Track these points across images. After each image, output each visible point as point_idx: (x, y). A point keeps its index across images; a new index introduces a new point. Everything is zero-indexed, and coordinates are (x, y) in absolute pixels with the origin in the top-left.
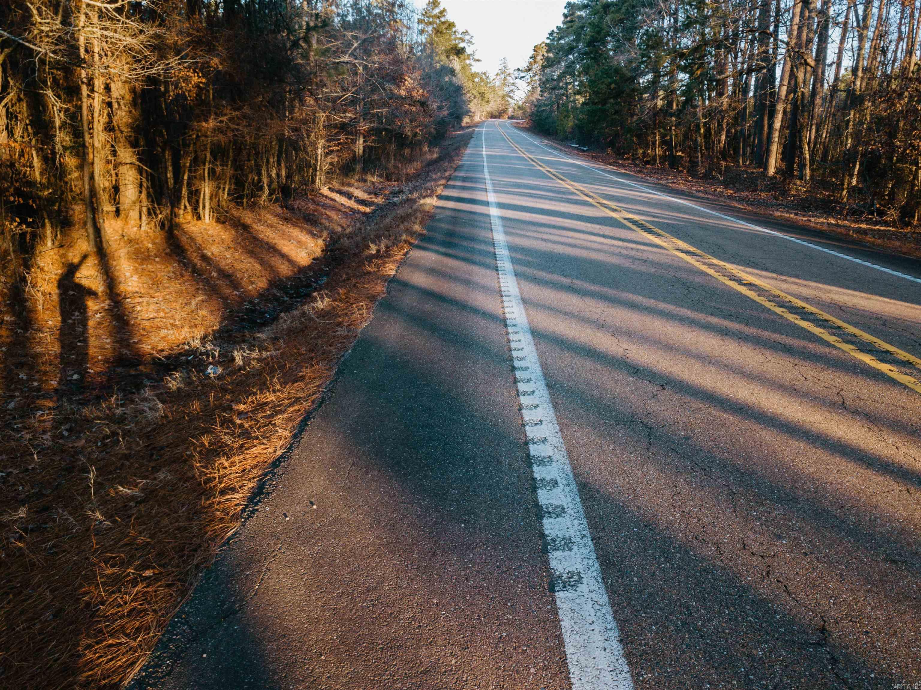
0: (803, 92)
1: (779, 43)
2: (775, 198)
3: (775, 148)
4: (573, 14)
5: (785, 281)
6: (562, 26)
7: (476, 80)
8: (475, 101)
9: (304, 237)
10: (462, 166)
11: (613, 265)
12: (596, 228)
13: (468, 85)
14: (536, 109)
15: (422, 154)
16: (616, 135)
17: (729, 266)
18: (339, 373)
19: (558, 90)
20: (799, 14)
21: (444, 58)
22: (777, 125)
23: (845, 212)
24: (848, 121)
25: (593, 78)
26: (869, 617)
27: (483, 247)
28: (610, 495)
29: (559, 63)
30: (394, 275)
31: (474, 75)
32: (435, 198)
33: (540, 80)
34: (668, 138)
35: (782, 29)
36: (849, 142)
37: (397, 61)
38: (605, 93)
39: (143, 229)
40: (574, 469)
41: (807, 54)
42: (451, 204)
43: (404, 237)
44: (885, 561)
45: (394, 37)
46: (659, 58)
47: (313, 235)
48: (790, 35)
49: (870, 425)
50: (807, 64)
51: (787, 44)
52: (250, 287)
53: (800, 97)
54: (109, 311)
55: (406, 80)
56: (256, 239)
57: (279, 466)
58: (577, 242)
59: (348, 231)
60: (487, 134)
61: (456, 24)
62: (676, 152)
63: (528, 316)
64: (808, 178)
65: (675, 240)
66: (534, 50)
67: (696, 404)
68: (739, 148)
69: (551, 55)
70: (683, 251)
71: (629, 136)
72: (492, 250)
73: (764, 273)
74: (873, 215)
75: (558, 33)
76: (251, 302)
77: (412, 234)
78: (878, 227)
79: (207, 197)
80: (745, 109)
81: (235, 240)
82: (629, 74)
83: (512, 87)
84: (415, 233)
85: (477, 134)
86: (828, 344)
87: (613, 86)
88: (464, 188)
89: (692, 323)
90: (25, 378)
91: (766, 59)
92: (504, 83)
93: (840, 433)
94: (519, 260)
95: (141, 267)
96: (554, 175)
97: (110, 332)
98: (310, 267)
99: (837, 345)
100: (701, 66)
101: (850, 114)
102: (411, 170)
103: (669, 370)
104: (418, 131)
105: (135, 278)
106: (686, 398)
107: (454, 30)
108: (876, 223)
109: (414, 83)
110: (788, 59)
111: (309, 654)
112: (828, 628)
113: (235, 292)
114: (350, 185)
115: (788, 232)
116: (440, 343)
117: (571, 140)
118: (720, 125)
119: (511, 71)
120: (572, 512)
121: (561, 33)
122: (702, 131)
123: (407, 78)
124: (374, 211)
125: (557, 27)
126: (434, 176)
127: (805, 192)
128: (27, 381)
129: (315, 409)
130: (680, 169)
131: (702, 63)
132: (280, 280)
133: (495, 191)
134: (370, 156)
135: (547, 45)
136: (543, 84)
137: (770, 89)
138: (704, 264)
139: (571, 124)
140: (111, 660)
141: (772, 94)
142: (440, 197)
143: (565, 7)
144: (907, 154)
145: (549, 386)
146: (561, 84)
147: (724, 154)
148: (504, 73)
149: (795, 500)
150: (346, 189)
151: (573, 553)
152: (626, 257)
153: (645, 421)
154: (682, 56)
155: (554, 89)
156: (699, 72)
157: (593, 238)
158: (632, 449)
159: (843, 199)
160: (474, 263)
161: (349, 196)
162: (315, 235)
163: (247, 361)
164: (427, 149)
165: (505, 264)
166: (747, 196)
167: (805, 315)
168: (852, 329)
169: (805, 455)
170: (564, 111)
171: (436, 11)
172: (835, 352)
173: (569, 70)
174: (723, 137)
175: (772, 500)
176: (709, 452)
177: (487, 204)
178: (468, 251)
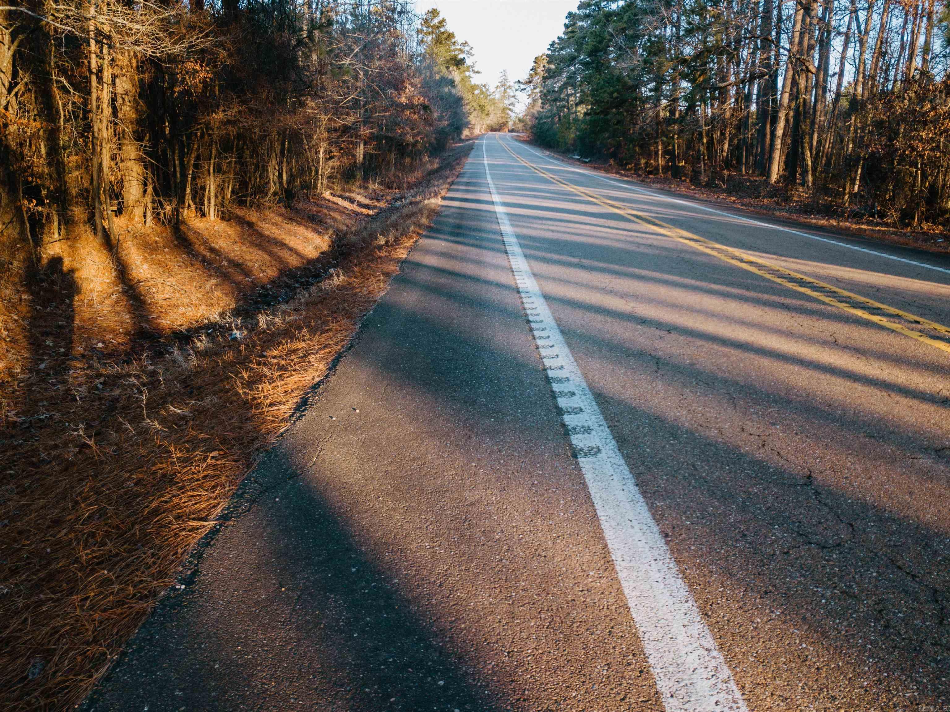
0: (804, 99)
1: (782, 50)
2: (778, 204)
3: (777, 155)
4: (574, 24)
5: (785, 261)
6: (563, 36)
7: (476, 92)
8: (475, 114)
9: (310, 234)
10: (465, 173)
11: (619, 249)
12: (601, 221)
13: (467, 97)
14: (537, 121)
15: (423, 164)
16: (619, 146)
17: (730, 249)
18: (364, 326)
19: (560, 101)
20: (800, 21)
21: (443, 69)
22: (780, 132)
23: (846, 215)
24: (850, 126)
25: (595, 87)
26: (849, 469)
27: (491, 236)
28: (623, 401)
29: (560, 74)
30: (406, 258)
31: (474, 87)
32: (440, 199)
33: (541, 92)
34: (670, 148)
35: (784, 36)
36: (851, 146)
37: (397, 68)
38: (607, 102)
39: (147, 225)
40: (589, 385)
41: (809, 61)
42: (456, 204)
43: (412, 228)
44: (865, 437)
45: (394, 45)
46: (661, 65)
47: (319, 233)
48: (791, 43)
49: (859, 356)
50: (808, 70)
51: (789, 51)
52: (261, 275)
53: (802, 104)
54: (125, 292)
55: (406, 88)
56: (261, 235)
57: (319, 387)
58: (583, 232)
59: (353, 229)
60: (488, 146)
61: (455, 34)
62: (679, 162)
63: (540, 285)
64: (810, 184)
65: (678, 230)
66: (535, 62)
67: (700, 343)
68: (742, 156)
69: (552, 66)
70: (686, 238)
71: (631, 146)
72: (500, 238)
73: (764, 255)
74: (874, 217)
75: (559, 44)
76: (263, 287)
77: (420, 226)
78: (878, 228)
79: (212, 194)
80: (747, 117)
81: (241, 236)
82: (631, 83)
83: (512, 100)
84: (422, 225)
85: (478, 145)
86: (824, 303)
87: (615, 95)
88: (467, 191)
89: (695, 289)
90: (51, 344)
91: (768, 66)
92: (505, 95)
93: (831, 361)
94: (527, 245)
95: (150, 257)
96: (557, 181)
97: (128, 309)
98: (318, 260)
99: (832, 303)
100: (704, 72)
101: (851, 119)
102: (412, 178)
103: (674, 320)
104: (419, 139)
105: (146, 266)
106: (690, 339)
107: (453, 40)
108: (877, 224)
109: (414, 91)
110: (790, 66)
111: (368, 497)
112: (813, 475)
113: (247, 279)
114: (350, 191)
115: (789, 226)
116: (456, 305)
117: (573, 152)
118: (722, 134)
119: (511, 84)
120: (590, 411)
121: (563, 43)
122: (705, 140)
123: (407, 85)
124: (378, 214)
125: (558, 37)
126: (436, 183)
127: (807, 198)
128: (54, 347)
129: (345, 351)
130: (683, 178)
131: (705, 69)
132: (290, 270)
133: (499, 193)
134: (370, 164)
135: (548, 56)
136: (544, 96)
137: (772, 95)
138: (707, 247)
139: (573, 136)
140: (196, 504)
141: (774, 101)
142: (444, 198)
143: (566, 18)
144: (907, 155)
145: (562, 332)
146: (562, 96)
147: (727, 164)
148: (503, 85)
149: (789, 402)
150: (347, 194)
151: (591, 435)
152: (631, 242)
153: (653, 354)
154: (684, 62)
155: (555, 100)
156: (701, 79)
157: (599, 229)
158: (642, 372)
159: (844, 204)
160: (485, 248)
161: (352, 201)
162: (321, 232)
163: (270, 324)
164: (427, 159)
165: (514, 247)
166: (750, 202)
167: (802, 283)
168: (846, 293)
169: (798, 374)
170: (566, 124)
171: (436, 21)
172: (829, 308)
173: (570, 81)
174: (726, 147)
175: (768, 401)
176: (712, 373)
177: (492, 203)
178: (477, 239)
